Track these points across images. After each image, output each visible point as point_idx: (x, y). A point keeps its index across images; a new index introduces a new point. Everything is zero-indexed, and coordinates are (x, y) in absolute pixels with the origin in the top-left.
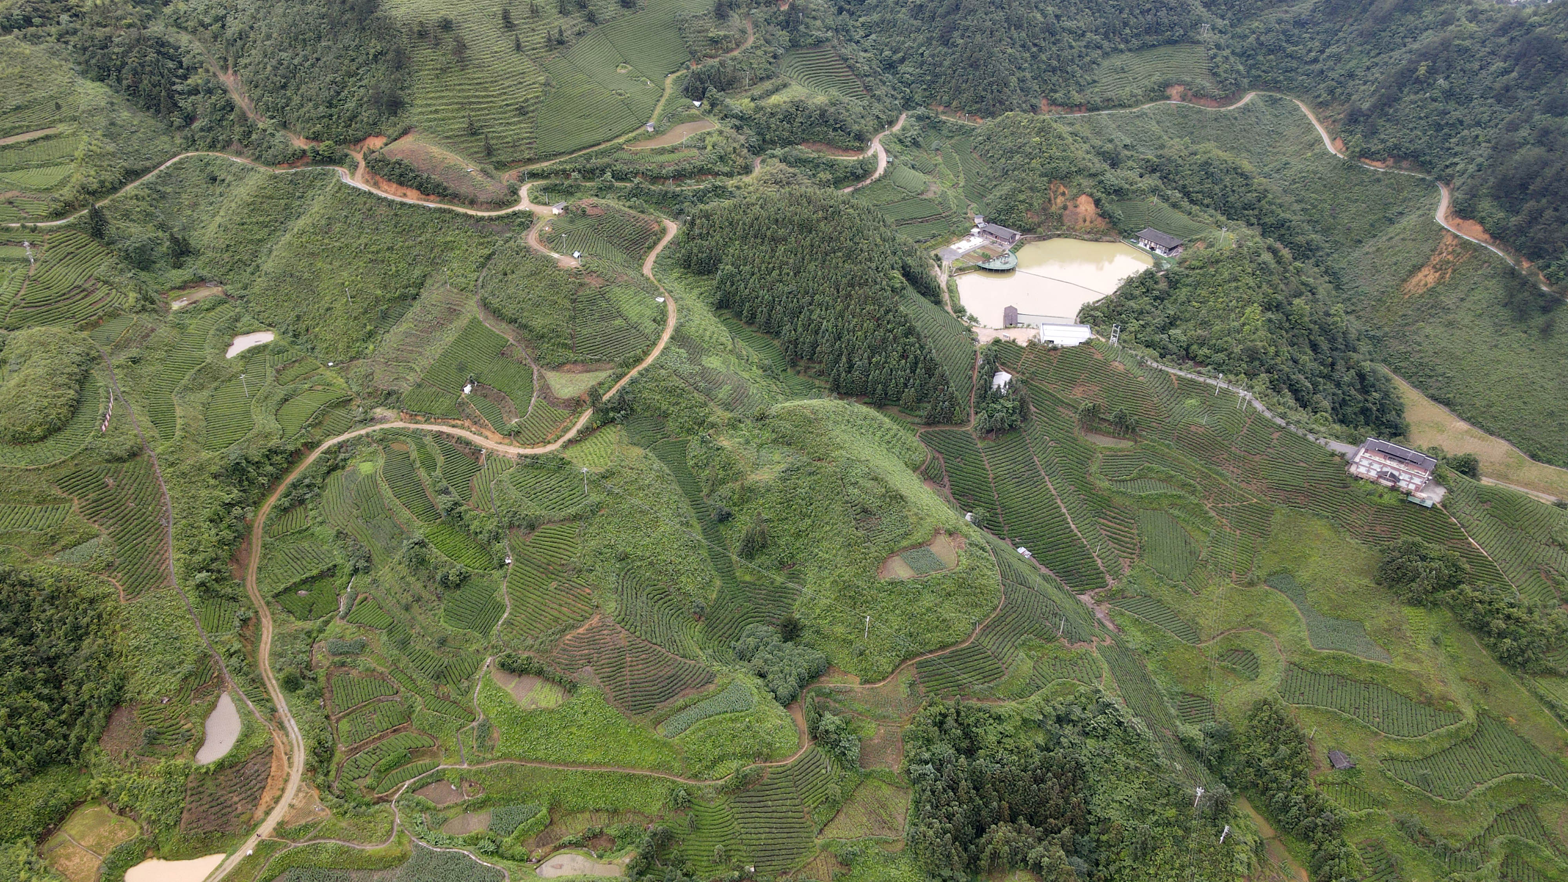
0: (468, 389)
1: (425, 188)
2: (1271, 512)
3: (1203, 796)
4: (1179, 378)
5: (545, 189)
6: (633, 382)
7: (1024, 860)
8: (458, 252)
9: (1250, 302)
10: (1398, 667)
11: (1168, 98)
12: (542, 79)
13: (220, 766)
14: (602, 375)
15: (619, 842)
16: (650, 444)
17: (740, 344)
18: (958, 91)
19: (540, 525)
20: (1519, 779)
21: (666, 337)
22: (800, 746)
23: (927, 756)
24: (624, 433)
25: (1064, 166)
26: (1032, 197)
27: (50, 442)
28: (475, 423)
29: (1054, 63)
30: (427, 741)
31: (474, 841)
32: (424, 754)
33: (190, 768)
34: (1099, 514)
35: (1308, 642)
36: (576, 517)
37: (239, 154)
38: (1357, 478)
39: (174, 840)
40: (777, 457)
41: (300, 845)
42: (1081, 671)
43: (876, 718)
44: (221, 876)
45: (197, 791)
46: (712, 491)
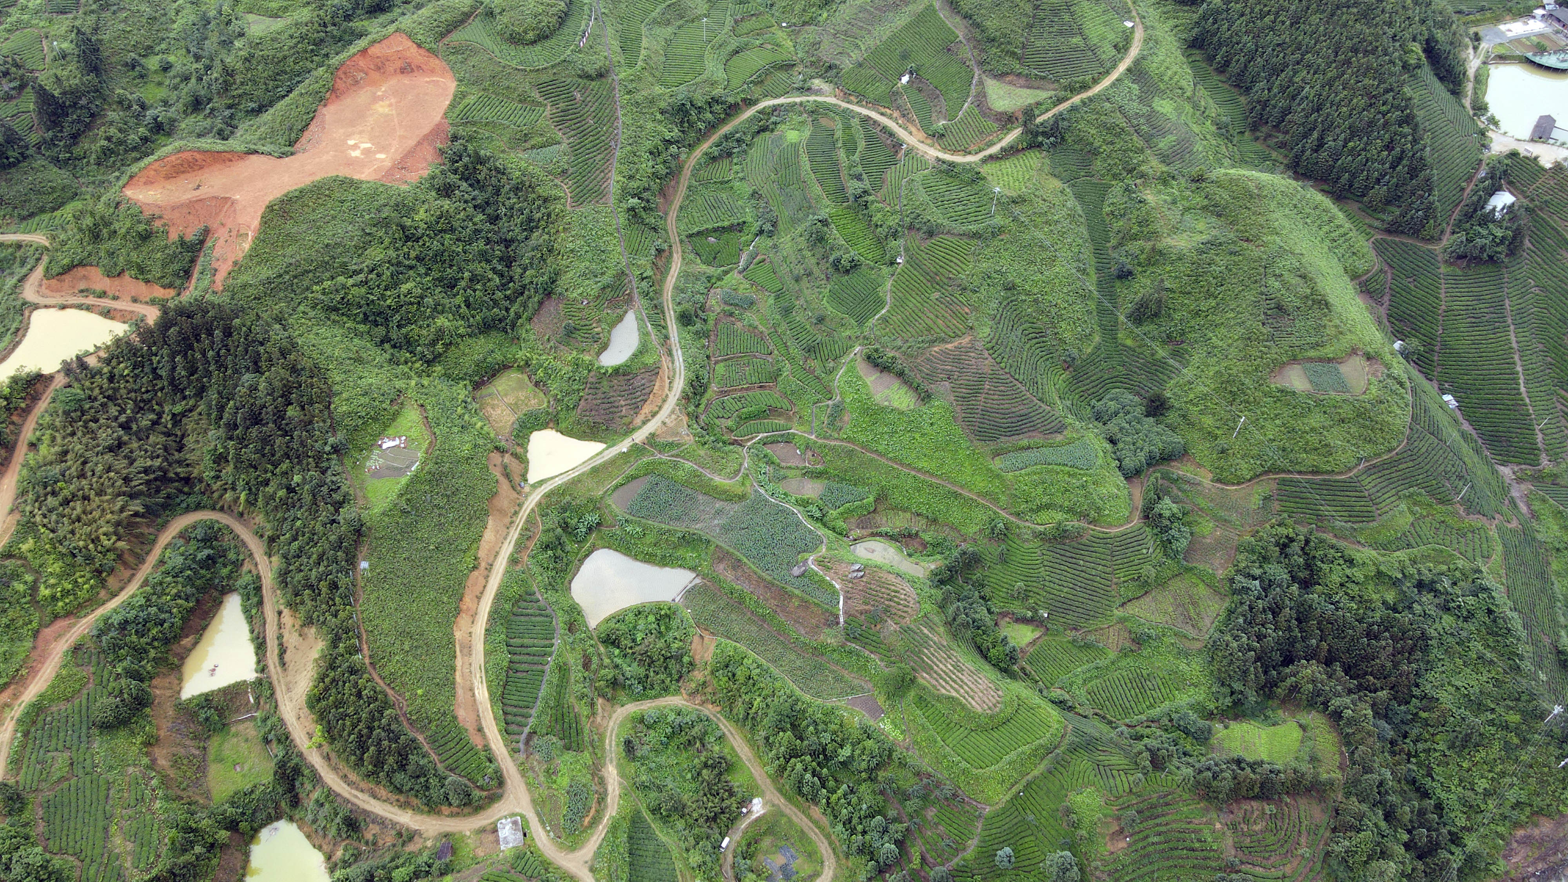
0: (905, 79)
6: (1074, 109)
7: (1325, 704)
13: (617, 371)
15: (930, 548)
16: (1071, 180)
17: (1202, 92)
19: (939, 233)
21: (1122, 67)
22: (1128, 520)
23: (1257, 572)
24: (1047, 161)
27: (538, 48)
28: (904, 115)
30: (785, 404)
31: (804, 503)
32: (780, 415)
33: (593, 365)
36: (976, 235)
39: (571, 420)
40: (1201, 226)
41: (665, 458)
42: (1467, 545)
43: (1217, 519)
44: (599, 461)
45: (595, 387)
46: (1121, 244)
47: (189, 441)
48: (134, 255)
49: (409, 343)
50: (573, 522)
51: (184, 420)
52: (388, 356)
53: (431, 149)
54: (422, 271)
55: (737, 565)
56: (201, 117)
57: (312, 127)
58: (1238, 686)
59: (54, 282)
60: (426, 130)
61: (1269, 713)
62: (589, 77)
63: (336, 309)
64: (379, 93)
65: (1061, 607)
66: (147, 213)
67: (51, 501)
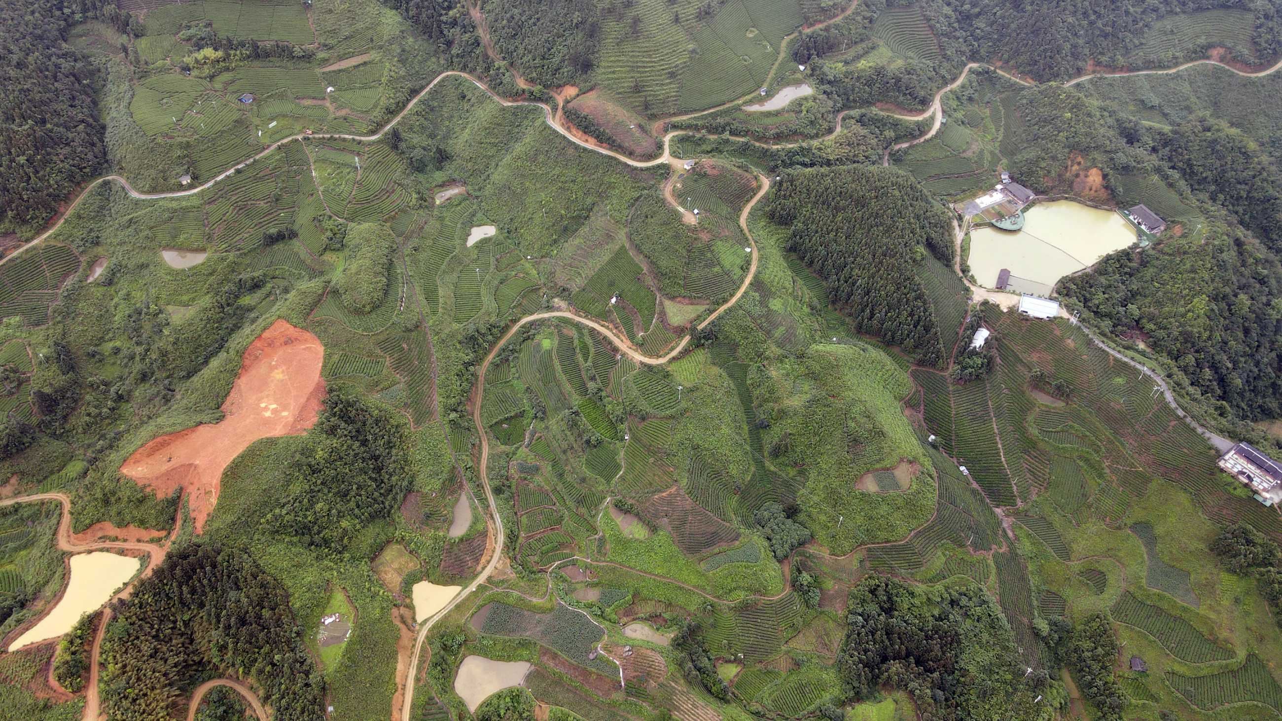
0: (614, 300)
1: (601, 138)
2: (1148, 480)
3: (1031, 673)
4: (1116, 359)
5: (682, 140)
6: (720, 318)
7: (906, 685)
8: (617, 191)
9: (1200, 293)
10: (1202, 612)
11: (1208, 58)
12: (691, 47)
13: (461, 540)
14: (701, 308)
15: (669, 623)
16: (724, 365)
17: (800, 282)
18: (1017, 53)
19: (648, 418)
20: (1257, 706)
21: (748, 281)
22: (783, 590)
23: (860, 611)
24: (709, 355)
25: (1085, 141)
26: (1051, 165)
27: (374, 316)
28: (616, 328)
29: (1109, 29)
30: (569, 540)
31: (590, 606)
32: (567, 547)
33: (446, 538)
34: (1025, 451)
35: (1144, 581)
36: (672, 417)
37: (480, 79)
38: (1222, 470)
39: (437, 574)
40: (806, 388)
41: (500, 590)
42: (976, 572)
43: (834, 578)
44: (459, 600)
45: (449, 552)
46: (761, 406)
47: (198, 636)
48: (135, 513)
49: (326, 542)
50: (449, 643)
51: (191, 624)
52: (314, 555)
53: (316, 401)
54: (326, 490)
55: (555, 656)
56: (147, 385)
57: (232, 394)
58: (856, 684)
59: (80, 535)
60: (311, 389)
61: (877, 695)
62: (411, 331)
63: (277, 532)
64: (274, 363)
65: (751, 650)
66: (140, 485)
67: (125, 703)
